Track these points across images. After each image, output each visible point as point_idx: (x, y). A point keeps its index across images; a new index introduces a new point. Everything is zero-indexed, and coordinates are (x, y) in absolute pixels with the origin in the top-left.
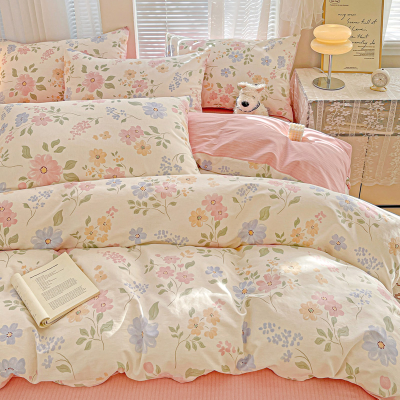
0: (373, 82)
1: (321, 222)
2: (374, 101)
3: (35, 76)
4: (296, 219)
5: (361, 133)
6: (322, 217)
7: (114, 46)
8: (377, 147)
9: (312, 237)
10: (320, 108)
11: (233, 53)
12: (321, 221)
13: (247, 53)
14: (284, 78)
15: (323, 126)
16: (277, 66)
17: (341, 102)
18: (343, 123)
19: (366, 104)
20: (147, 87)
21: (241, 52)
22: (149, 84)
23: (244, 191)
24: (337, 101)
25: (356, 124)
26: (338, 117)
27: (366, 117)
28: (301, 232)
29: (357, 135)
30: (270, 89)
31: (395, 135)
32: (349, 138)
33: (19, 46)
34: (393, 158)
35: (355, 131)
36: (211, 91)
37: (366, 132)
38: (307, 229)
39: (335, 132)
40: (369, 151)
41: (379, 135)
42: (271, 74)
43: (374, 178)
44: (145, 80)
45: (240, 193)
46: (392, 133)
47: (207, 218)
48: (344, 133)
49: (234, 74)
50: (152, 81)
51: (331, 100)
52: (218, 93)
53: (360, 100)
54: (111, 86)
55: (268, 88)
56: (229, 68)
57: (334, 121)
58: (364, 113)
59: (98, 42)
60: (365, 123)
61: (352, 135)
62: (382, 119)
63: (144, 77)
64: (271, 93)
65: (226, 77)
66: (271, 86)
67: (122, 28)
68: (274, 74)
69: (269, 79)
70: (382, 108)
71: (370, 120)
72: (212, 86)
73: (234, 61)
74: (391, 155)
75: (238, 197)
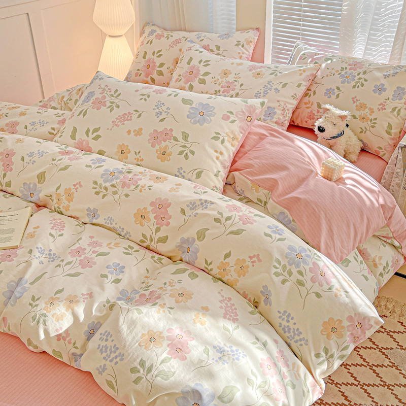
1: (253, 266)
3: (158, 61)
4: (228, 252)
6: (256, 260)
7: (236, 45)
9: (237, 278)
11: (346, 73)
12: (254, 264)
13: (361, 76)
14: (395, 113)
16: (391, 97)
20: (234, 90)
21: (355, 73)
22: (238, 86)
23: (196, 206)
28: (228, 268)
30: (373, 122)
33: (159, 32)
36: (309, 110)
38: (235, 267)
42: (380, 105)
44: (236, 82)
45: (191, 206)
47: (149, 220)
49: (338, 96)
50: (242, 85)
52: (316, 114)
54: (203, 82)
55: (371, 120)
56: (335, 89)
59: (223, 39)
63: (237, 79)
64: (373, 127)
65: (328, 97)
66: (376, 119)
67: (253, 29)
68: (384, 106)
69: (375, 109)
72: (312, 104)
73: (343, 82)
75: (187, 210)
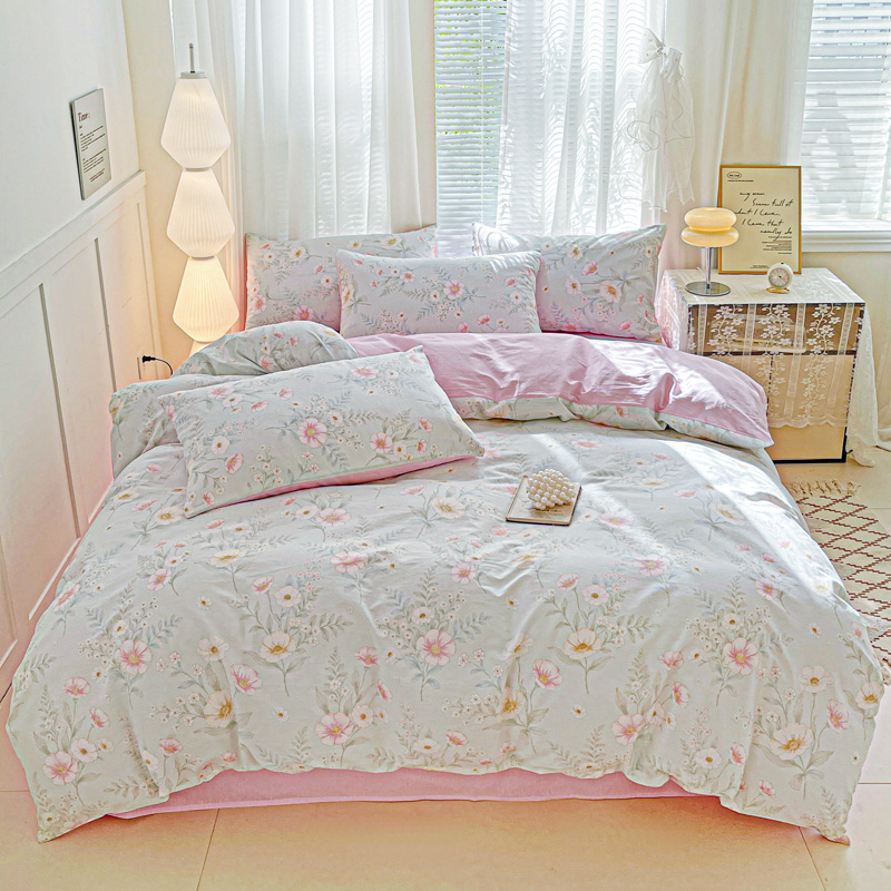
0: (771, 282)
2: (774, 305)
5: (760, 349)
8: (783, 369)
10: (703, 315)
15: (707, 340)
17: (731, 306)
18: (735, 337)
19: (764, 309)
24: (725, 305)
25: (752, 340)
26: (727, 328)
27: (766, 326)
29: (753, 353)
31: (808, 353)
32: (743, 357)
34: (806, 386)
35: (752, 348)
37: (766, 349)
39: (723, 350)
40: (773, 376)
41: (785, 354)
43: (781, 415)
46: (804, 351)
48: (736, 350)
51: (717, 304)
53: (756, 303)
57: (722, 333)
58: (764, 320)
60: (764, 335)
61: (747, 354)
62: (788, 330)
70: (786, 315)
71: (772, 330)
74: (804, 382)
